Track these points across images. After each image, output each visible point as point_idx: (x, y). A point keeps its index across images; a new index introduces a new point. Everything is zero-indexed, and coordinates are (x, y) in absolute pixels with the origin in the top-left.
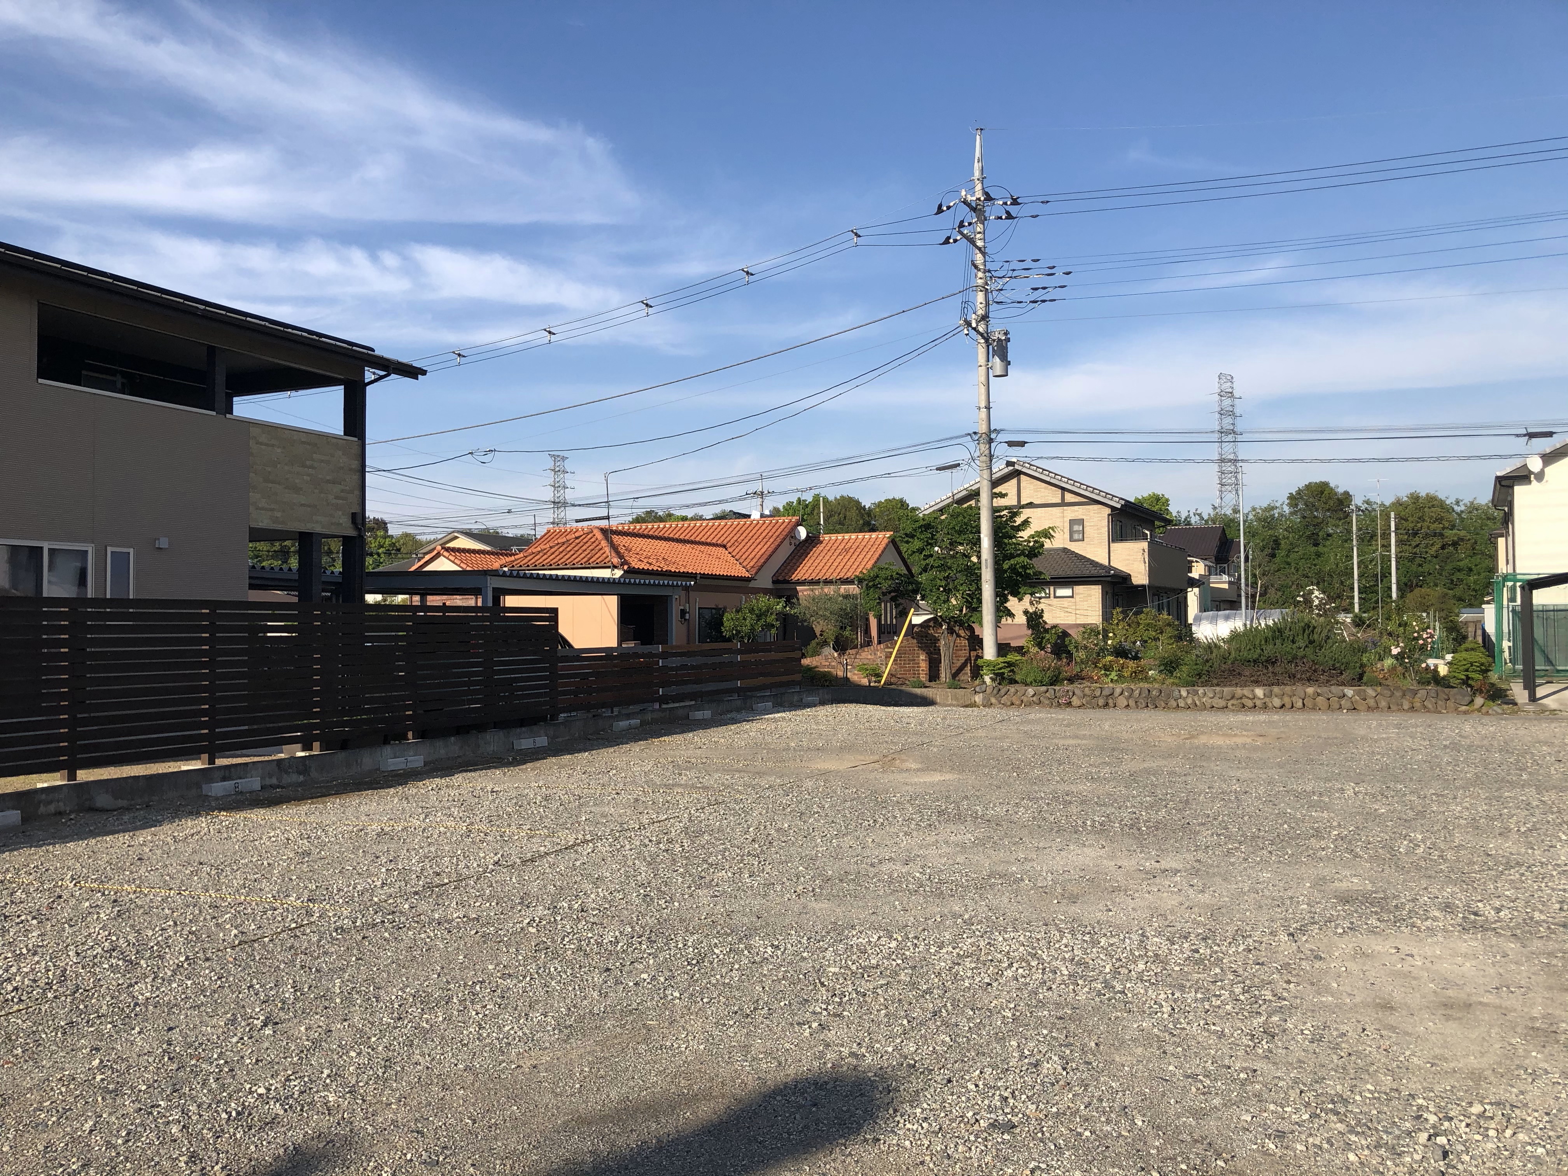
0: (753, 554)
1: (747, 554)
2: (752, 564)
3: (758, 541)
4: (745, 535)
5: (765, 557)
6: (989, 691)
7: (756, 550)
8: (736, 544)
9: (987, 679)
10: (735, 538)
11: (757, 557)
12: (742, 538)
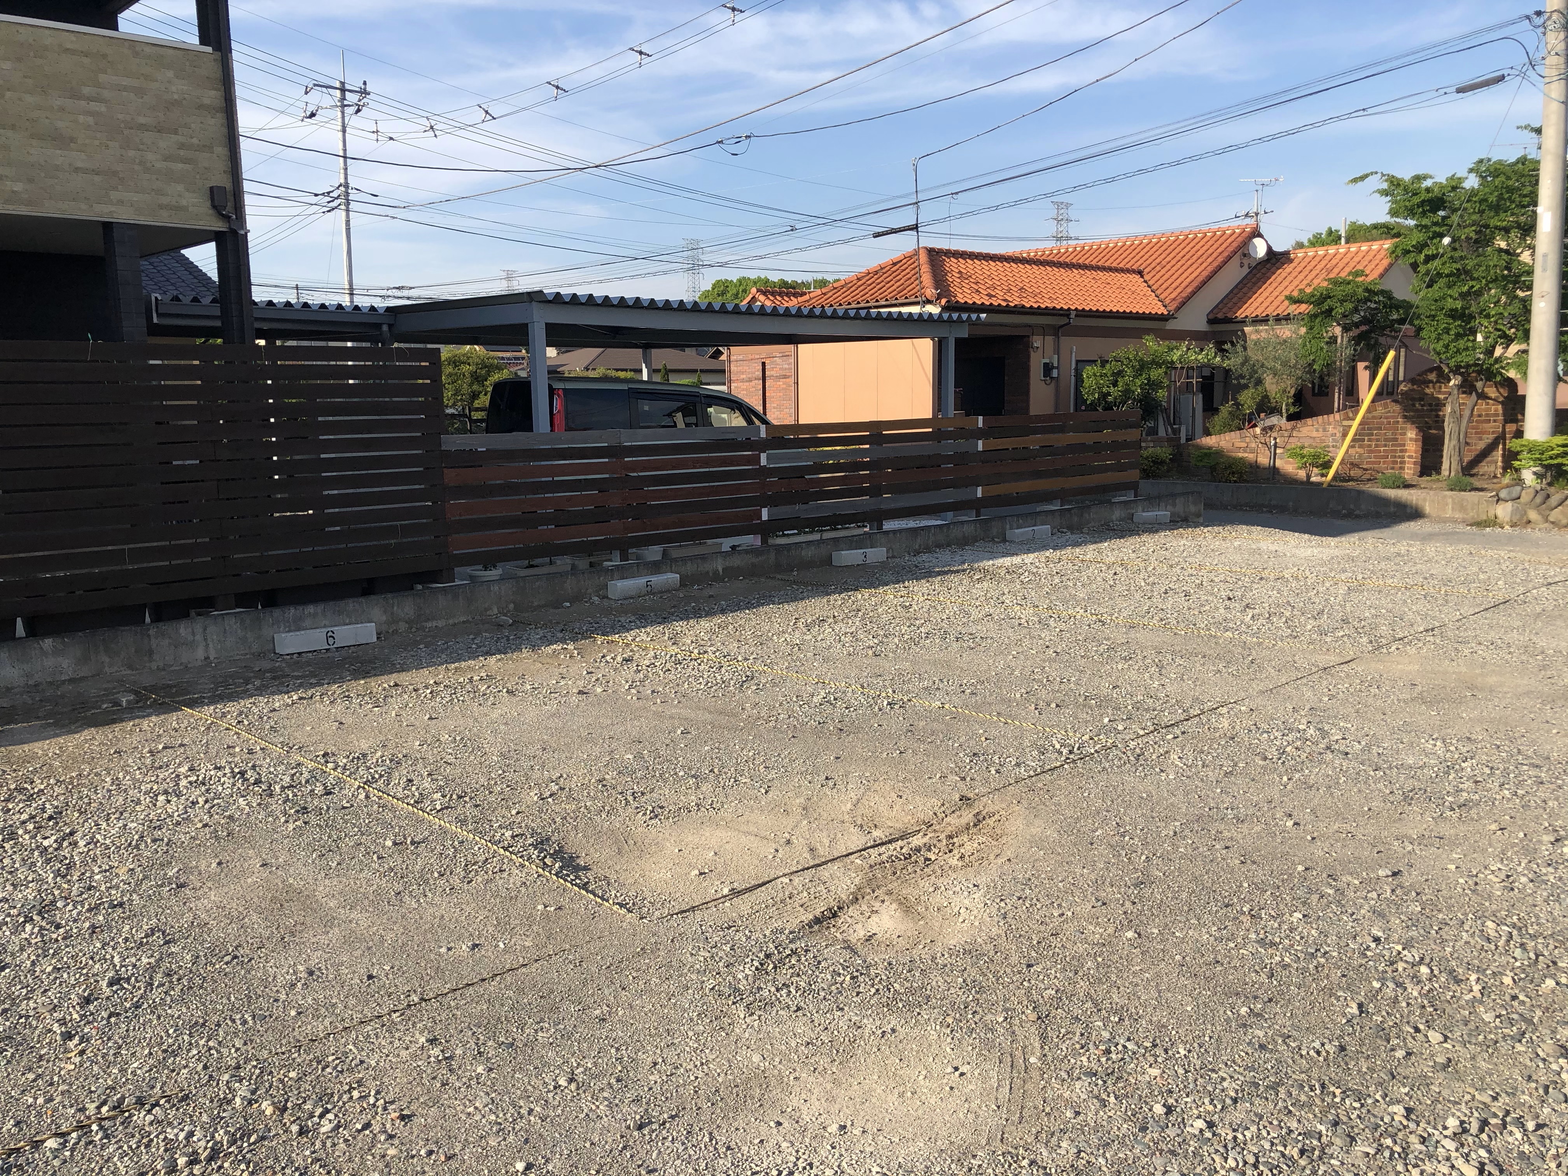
0: (1179, 281)
1: (1169, 282)
2: (1173, 296)
3: (1189, 263)
4: (1172, 255)
5: (1195, 284)
6: (1526, 497)
7: (1184, 276)
8: (1158, 268)
9: (1528, 476)
10: (1158, 261)
11: (1183, 285)
12: (1168, 259)
